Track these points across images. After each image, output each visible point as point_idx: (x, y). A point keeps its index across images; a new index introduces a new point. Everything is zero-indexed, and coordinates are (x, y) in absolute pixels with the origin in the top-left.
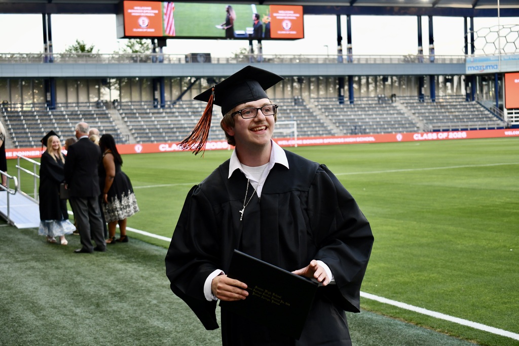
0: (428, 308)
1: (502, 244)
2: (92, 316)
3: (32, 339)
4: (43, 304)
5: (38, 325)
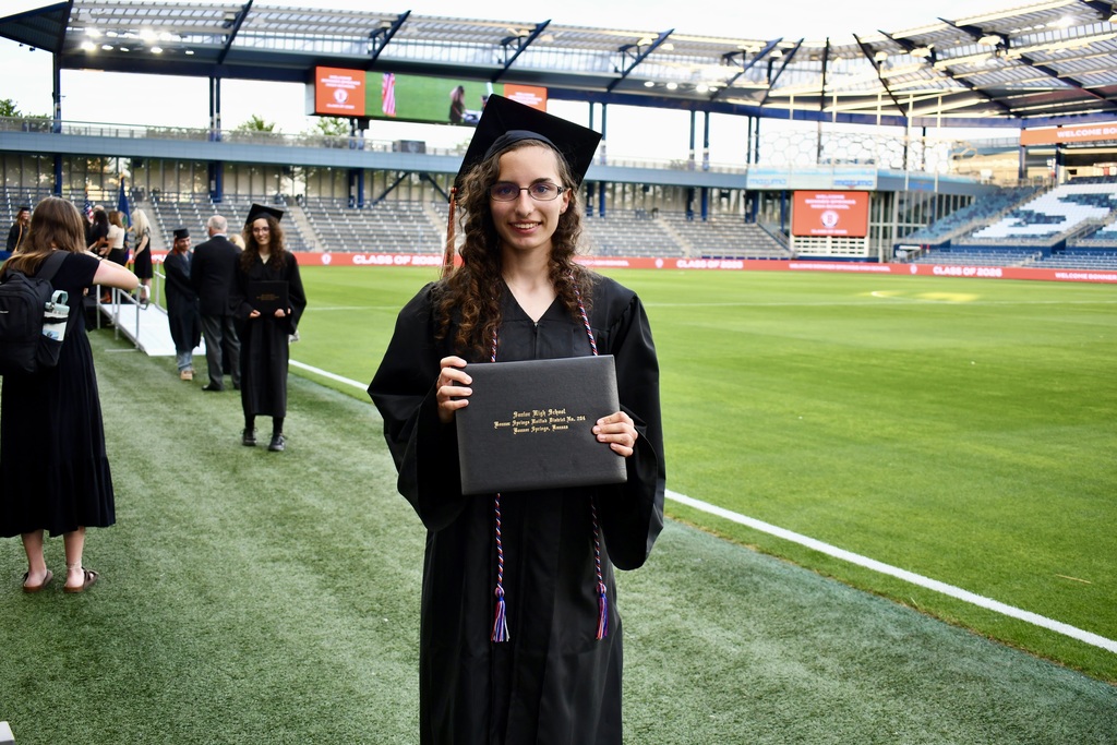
0: (691, 495)
2: (223, 485)
3: (131, 516)
4: (159, 465)
5: (144, 495)
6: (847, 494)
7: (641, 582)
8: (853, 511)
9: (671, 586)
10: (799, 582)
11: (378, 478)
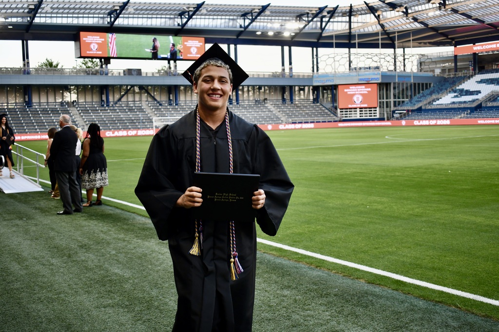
0: (322, 254)
1: (361, 202)
2: (65, 265)
3: (18, 286)
4: (26, 255)
5: (22, 274)
6: (405, 247)
7: (309, 305)
8: (411, 257)
9: (326, 305)
10: (394, 298)
11: (150, 255)
